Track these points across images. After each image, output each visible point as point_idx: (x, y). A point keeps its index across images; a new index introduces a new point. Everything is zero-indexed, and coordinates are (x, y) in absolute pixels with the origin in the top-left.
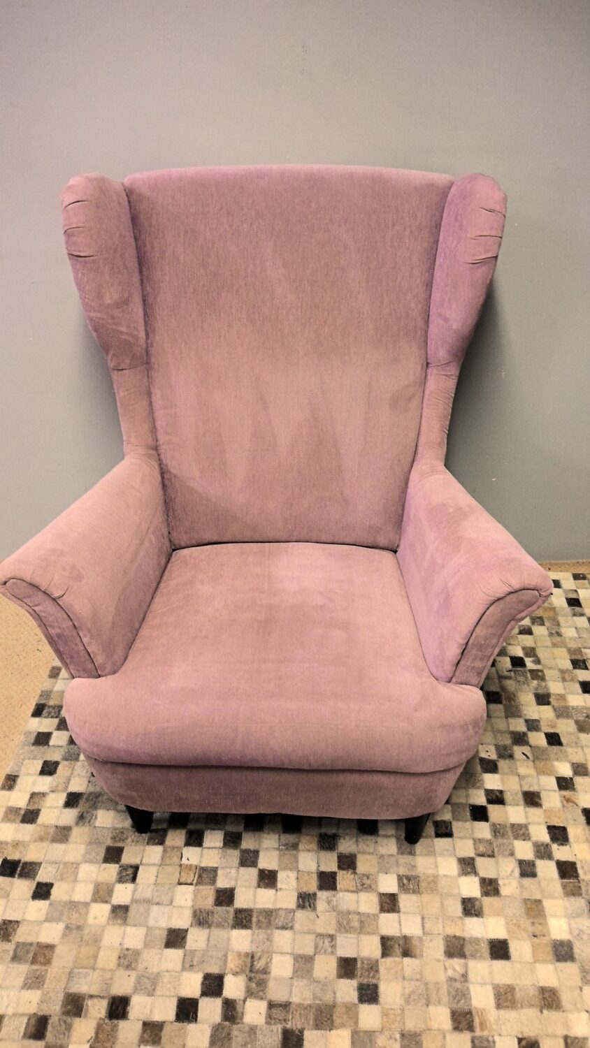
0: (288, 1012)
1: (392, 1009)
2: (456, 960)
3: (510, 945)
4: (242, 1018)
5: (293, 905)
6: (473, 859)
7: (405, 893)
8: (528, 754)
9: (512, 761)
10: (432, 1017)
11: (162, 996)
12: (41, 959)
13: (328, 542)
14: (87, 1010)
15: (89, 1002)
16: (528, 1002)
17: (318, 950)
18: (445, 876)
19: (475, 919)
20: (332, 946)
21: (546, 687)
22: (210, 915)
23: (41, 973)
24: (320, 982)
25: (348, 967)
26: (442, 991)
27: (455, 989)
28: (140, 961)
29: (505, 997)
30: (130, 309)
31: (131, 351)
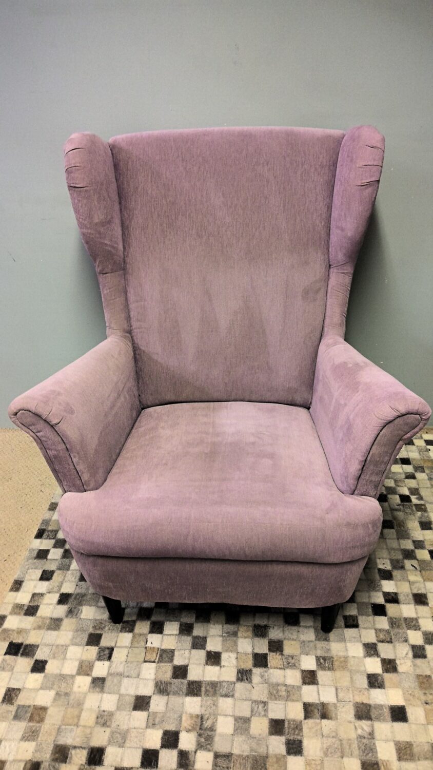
0: (230, 761)
1: (313, 760)
2: (364, 721)
3: (407, 711)
4: (193, 765)
5: (234, 679)
6: (375, 644)
7: (322, 670)
8: (416, 566)
9: (404, 571)
10: (345, 765)
11: (131, 747)
12: (37, 718)
13: (257, 401)
14: (71, 758)
15: (73, 752)
16: (424, 755)
17: (254, 713)
18: (354, 657)
19: (378, 690)
20: (265, 710)
21: (428, 516)
22: (168, 685)
23: (36, 729)
24: (255, 738)
25: (278, 726)
26: (354, 746)
27: (364, 745)
28: (113, 721)
29: (405, 752)
30: (112, 228)
31: (112, 259)
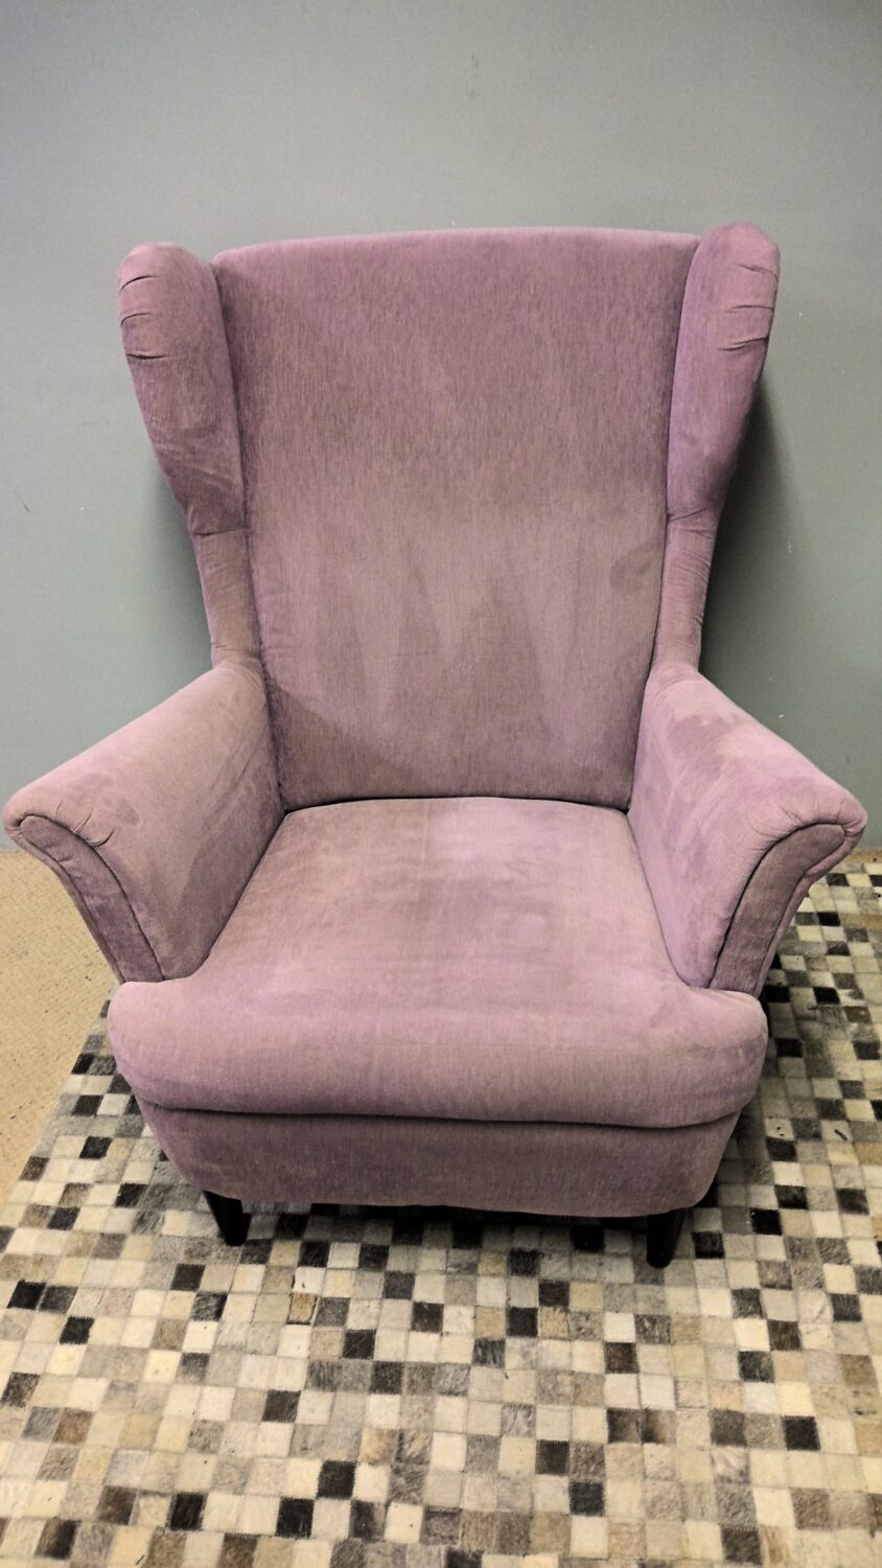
0: (456, 1524)
1: (625, 1524)
2: (729, 1448)
3: (818, 1427)
4: (382, 1533)
5: (468, 1360)
6: (756, 1292)
7: (647, 1343)
8: (845, 1132)
9: (819, 1144)
10: (690, 1537)
11: (256, 1495)
12: (71, 1434)
13: (520, 794)
14: (137, 1515)
15: (142, 1502)
16: (850, 1518)
17: (507, 1428)
18: (712, 1317)
19: (761, 1385)
20: (529, 1423)
21: (871, 1032)
22: (336, 1371)
23: (69, 1455)
24: (508, 1479)
25: (555, 1457)
26: (708, 1497)
27: (729, 1495)
28: (223, 1441)
29: (812, 1510)
30: (219, 440)
31: (221, 505)
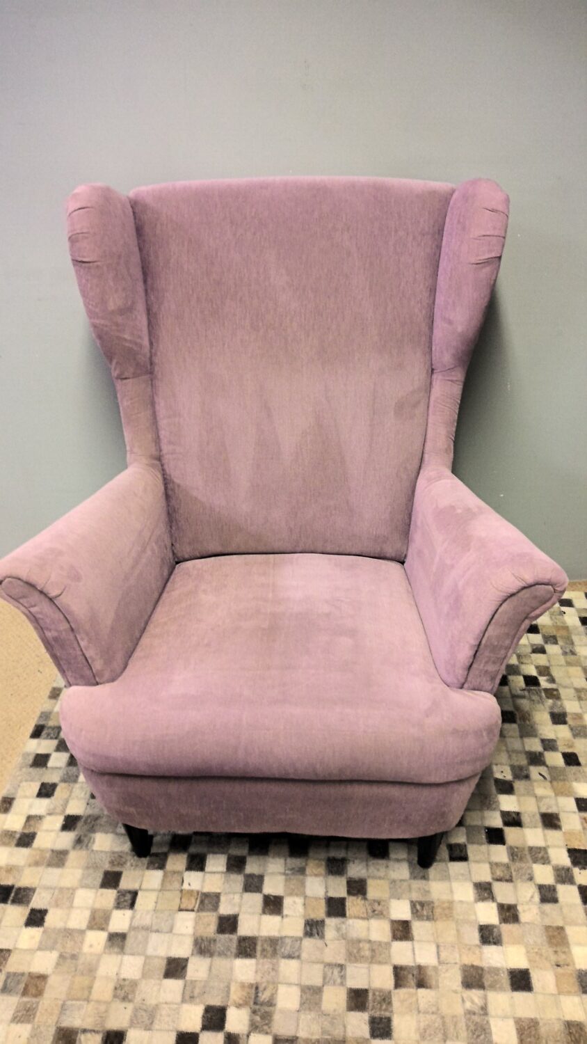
2: (474, 991)
3: (531, 975)
5: (300, 933)
6: (490, 884)
7: (418, 920)
8: (545, 775)
9: (529, 782)
11: (161, 1030)
12: (32, 990)
13: (333, 552)
15: (82, 1037)
16: (553, 1037)
17: (327, 980)
18: (461, 902)
19: (493, 948)
20: (342, 976)
21: (561, 706)
22: (212, 942)
23: (32, 1006)
24: (329, 1015)
25: (359, 999)
26: (460, 1025)
27: (474, 1023)
28: (137, 993)
29: (528, 1032)
30: (134, 317)
31: (135, 359)
